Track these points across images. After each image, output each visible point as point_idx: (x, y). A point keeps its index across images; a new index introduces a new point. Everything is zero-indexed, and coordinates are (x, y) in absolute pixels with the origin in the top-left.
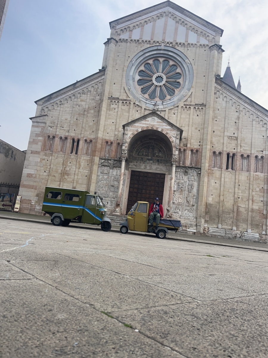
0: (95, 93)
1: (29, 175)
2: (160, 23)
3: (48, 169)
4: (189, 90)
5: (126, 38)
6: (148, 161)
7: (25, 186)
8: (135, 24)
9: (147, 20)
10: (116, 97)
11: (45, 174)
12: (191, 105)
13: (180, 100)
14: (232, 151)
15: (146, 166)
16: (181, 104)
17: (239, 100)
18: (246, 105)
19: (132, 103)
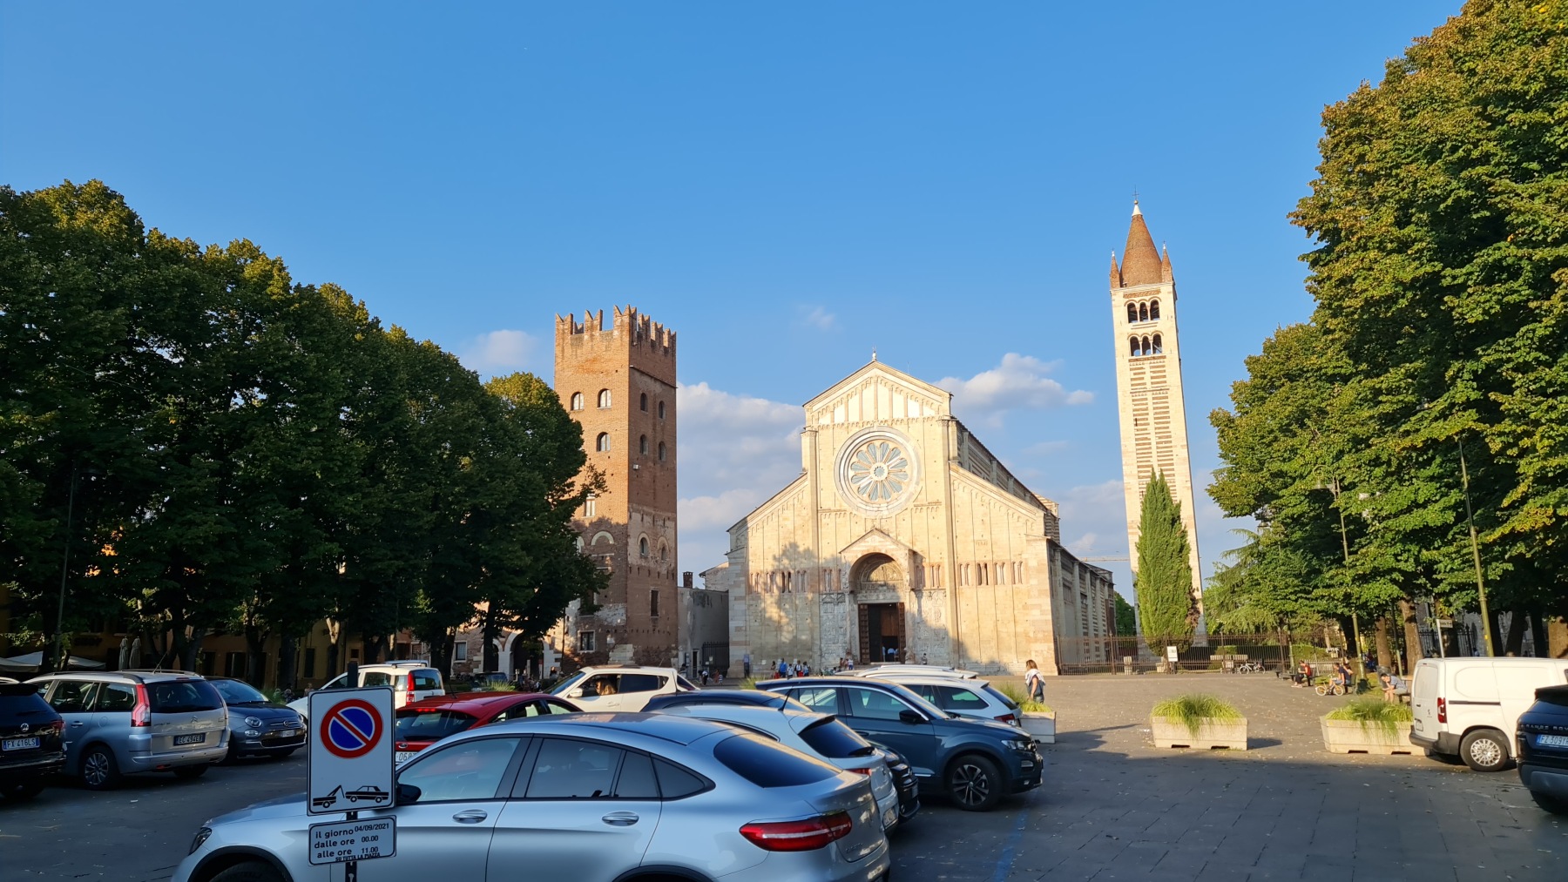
0: (799, 506)
1: (738, 629)
2: (869, 393)
3: (759, 618)
4: (917, 483)
5: (826, 423)
6: (880, 588)
7: (737, 643)
8: (835, 401)
9: (849, 392)
10: (827, 508)
11: (757, 624)
12: (923, 505)
13: (908, 500)
14: (981, 559)
15: (878, 595)
16: (911, 505)
17: (983, 490)
18: (992, 495)
19: (848, 513)
